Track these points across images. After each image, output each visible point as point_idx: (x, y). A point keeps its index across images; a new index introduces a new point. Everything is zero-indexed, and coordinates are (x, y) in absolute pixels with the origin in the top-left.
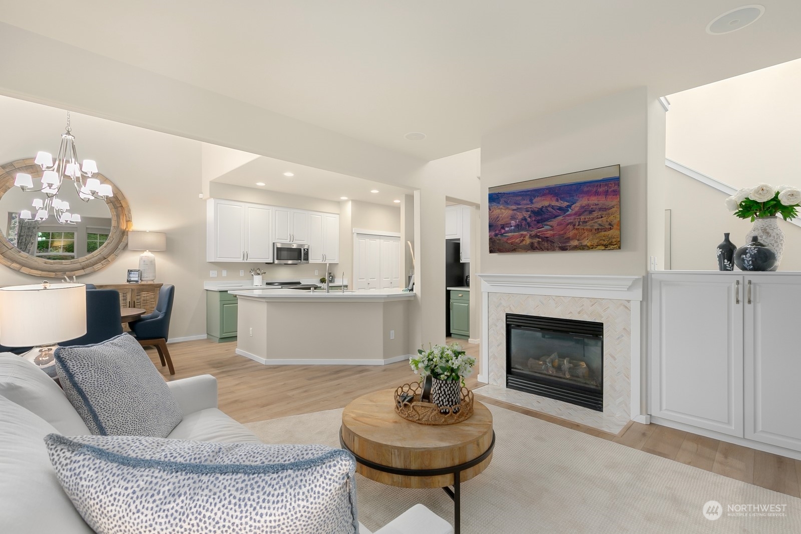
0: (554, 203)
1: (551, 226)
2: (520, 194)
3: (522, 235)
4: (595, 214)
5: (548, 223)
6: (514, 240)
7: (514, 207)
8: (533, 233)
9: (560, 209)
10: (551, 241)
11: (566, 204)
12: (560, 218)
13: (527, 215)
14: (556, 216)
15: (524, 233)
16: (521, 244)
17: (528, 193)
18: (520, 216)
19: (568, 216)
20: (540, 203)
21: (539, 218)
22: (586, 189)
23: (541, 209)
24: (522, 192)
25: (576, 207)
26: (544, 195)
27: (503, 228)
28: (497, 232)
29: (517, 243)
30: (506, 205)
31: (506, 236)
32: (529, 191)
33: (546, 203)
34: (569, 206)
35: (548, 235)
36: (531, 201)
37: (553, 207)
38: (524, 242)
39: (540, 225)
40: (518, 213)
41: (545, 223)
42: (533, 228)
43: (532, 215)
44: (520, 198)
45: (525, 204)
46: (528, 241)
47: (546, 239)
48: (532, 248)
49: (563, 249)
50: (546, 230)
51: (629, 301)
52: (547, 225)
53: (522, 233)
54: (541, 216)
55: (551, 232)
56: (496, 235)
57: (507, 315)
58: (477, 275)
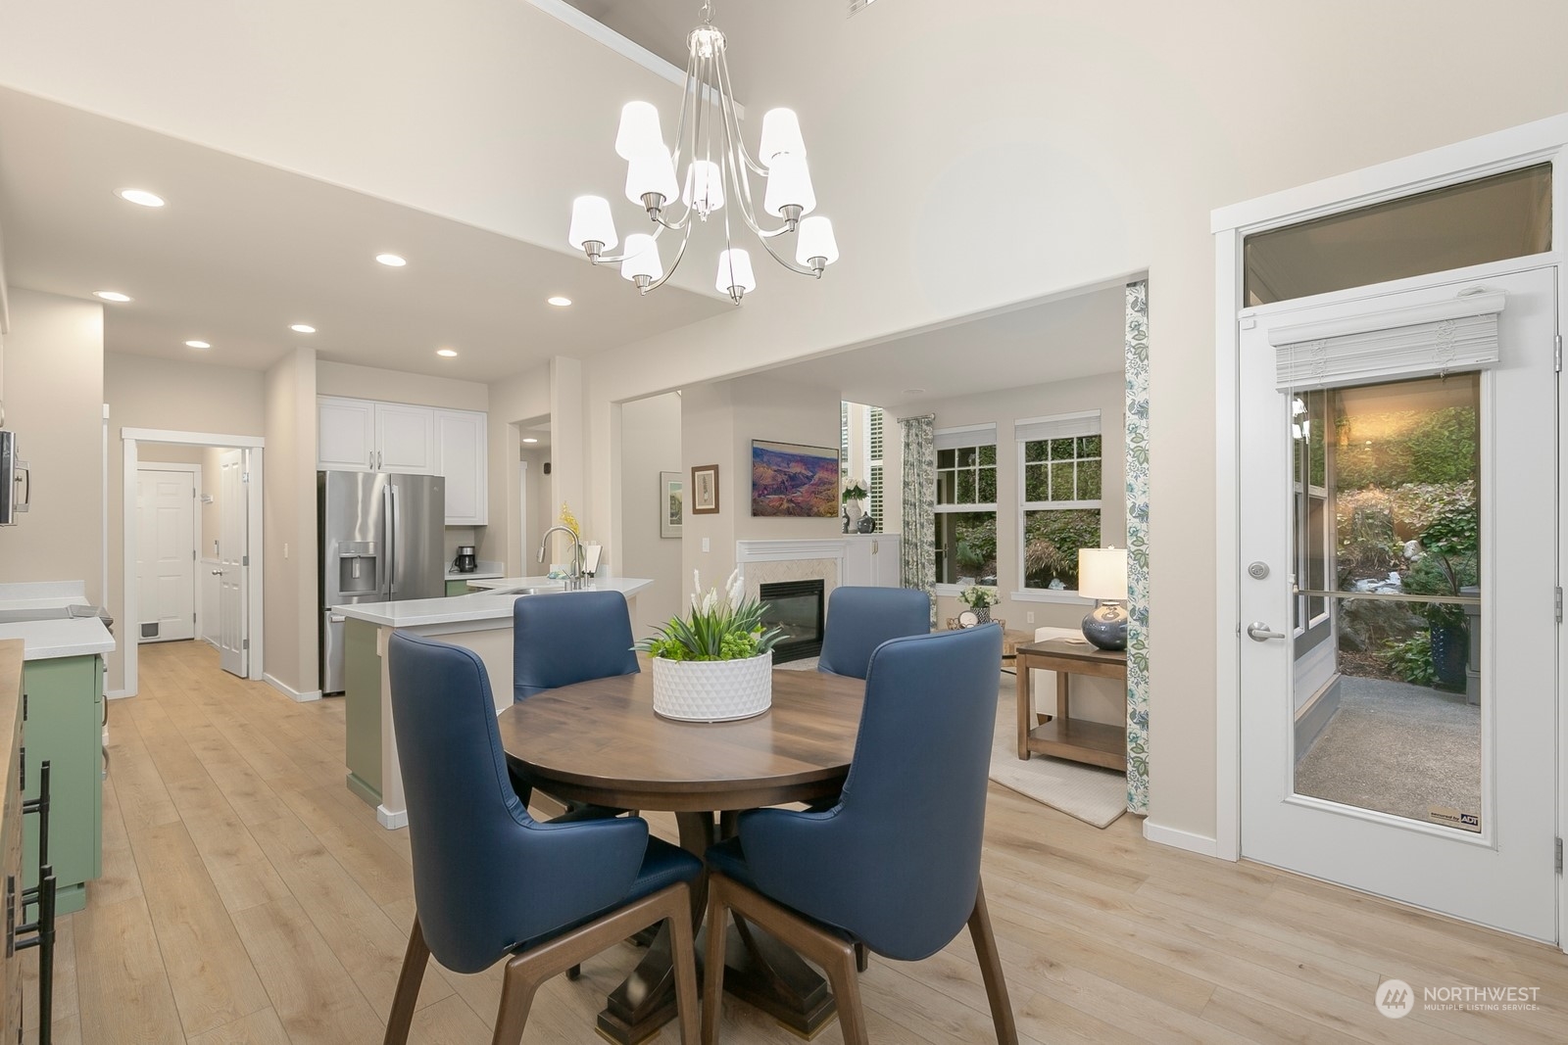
0: (803, 471)
1: (802, 492)
2: (780, 455)
3: (781, 498)
4: (826, 486)
5: (801, 489)
6: (775, 502)
7: (775, 468)
8: (789, 497)
9: (807, 477)
10: (802, 507)
11: (810, 474)
12: (807, 486)
13: (785, 478)
14: (805, 484)
15: (783, 496)
16: (781, 507)
18: (781, 478)
19: (812, 485)
20: (796, 469)
21: (793, 483)
22: (822, 464)
23: (795, 474)
24: (782, 453)
25: (817, 477)
26: (797, 461)
27: (765, 489)
28: (761, 493)
29: (778, 506)
30: (769, 464)
31: (768, 498)
32: (787, 454)
33: (798, 470)
34: (812, 476)
35: (799, 501)
36: (788, 464)
37: (803, 475)
38: (783, 505)
39: (794, 489)
40: (779, 475)
41: (798, 489)
42: (789, 492)
43: (789, 479)
44: (780, 459)
46: (785, 505)
47: (797, 504)
48: (789, 513)
49: (809, 516)
50: (800, 494)
51: (835, 558)
52: (799, 491)
53: (781, 496)
54: (794, 481)
55: (801, 498)
56: (759, 496)
57: (762, 586)
58: (738, 542)
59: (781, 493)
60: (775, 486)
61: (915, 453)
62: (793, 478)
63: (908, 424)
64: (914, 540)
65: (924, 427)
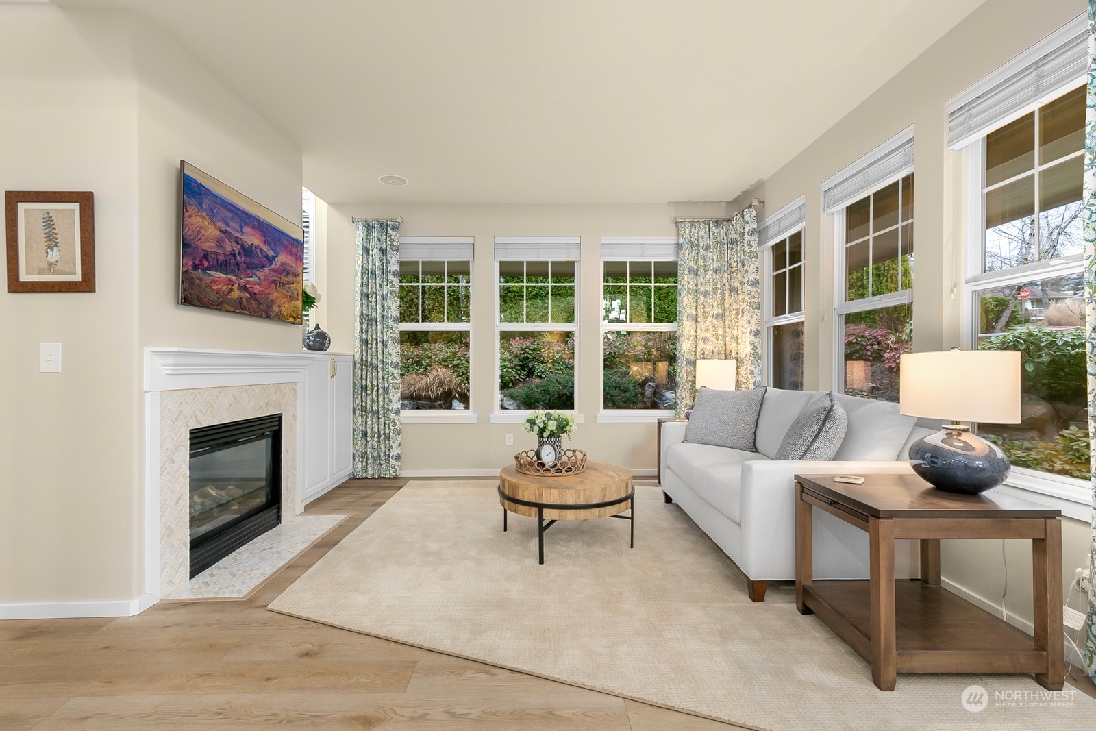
0: (262, 246)
1: (259, 278)
2: (229, 207)
3: (230, 280)
4: (290, 278)
5: (258, 273)
6: (220, 286)
7: (223, 227)
8: (242, 282)
9: (267, 256)
10: (259, 301)
11: (271, 253)
12: (266, 270)
13: (237, 248)
14: (264, 266)
15: (234, 278)
16: (228, 297)
17: (239, 213)
18: (230, 246)
19: (274, 270)
20: (252, 238)
21: (248, 260)
22: (286, 243)
23: (250, 246)
24: (232, 205)
25: (278, 260)
26: (253, 227)
27: (205, 257)
28: (197, 262)
29: (223, 293)
30: (212, 216)
31: (209, 275)
32: (239, 210)
33: (254, 240)
34: (274, 258)
35: (256, 291)
36: (241, 227)
37: (261, 251)
38: (232, 294)
39: (249, 271)
40: (227, 241)
41: (254, 271)
42: (242, 273)
43: (242, 252)
44: (229, 215)
45: (234, 227)
46: (236, 293)
47: (253, 297)
48: (240, 307)
49: (268, 317)
50: (255, 280)
51: (296, 383)
52: (256, 276)
53: (230, 276)
54: (250, 258)
55: (257, 287)
56: (195, 267)
57: (192, 432)
58: (147, 351)
59: (232, 272)
60: (221, 258)
61: (377, 260)
62: (248, 251)
63: (368, 226)
64: (374, 361)
65: (390, 231)
